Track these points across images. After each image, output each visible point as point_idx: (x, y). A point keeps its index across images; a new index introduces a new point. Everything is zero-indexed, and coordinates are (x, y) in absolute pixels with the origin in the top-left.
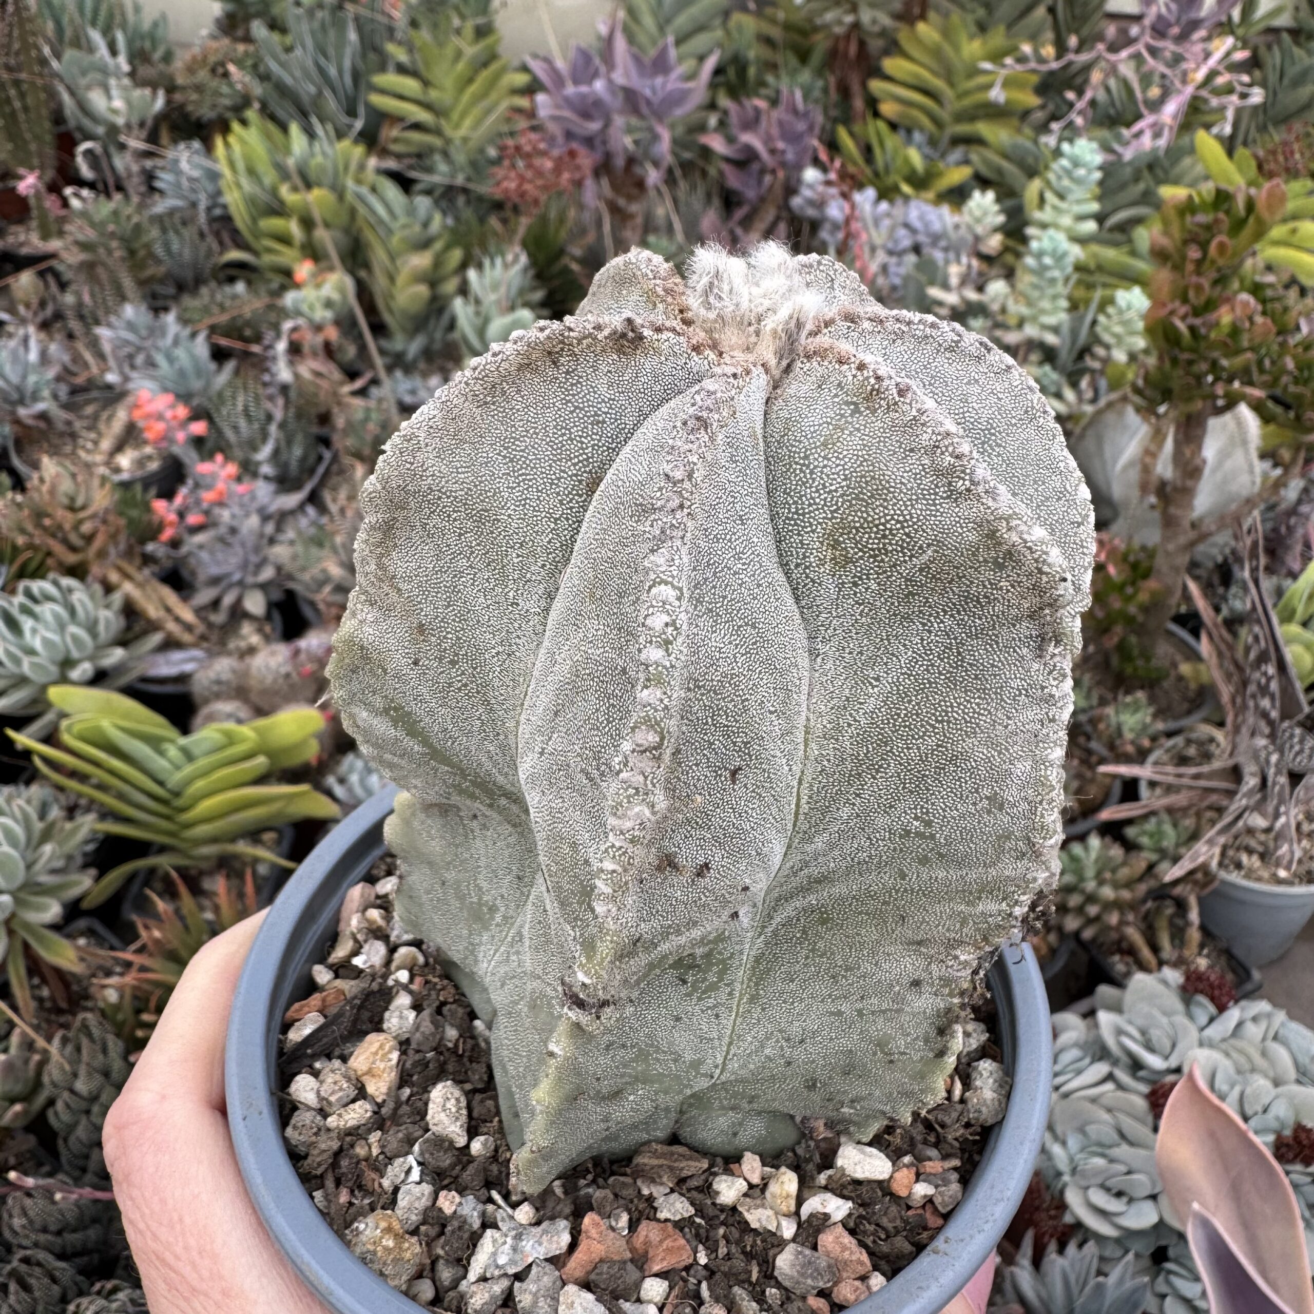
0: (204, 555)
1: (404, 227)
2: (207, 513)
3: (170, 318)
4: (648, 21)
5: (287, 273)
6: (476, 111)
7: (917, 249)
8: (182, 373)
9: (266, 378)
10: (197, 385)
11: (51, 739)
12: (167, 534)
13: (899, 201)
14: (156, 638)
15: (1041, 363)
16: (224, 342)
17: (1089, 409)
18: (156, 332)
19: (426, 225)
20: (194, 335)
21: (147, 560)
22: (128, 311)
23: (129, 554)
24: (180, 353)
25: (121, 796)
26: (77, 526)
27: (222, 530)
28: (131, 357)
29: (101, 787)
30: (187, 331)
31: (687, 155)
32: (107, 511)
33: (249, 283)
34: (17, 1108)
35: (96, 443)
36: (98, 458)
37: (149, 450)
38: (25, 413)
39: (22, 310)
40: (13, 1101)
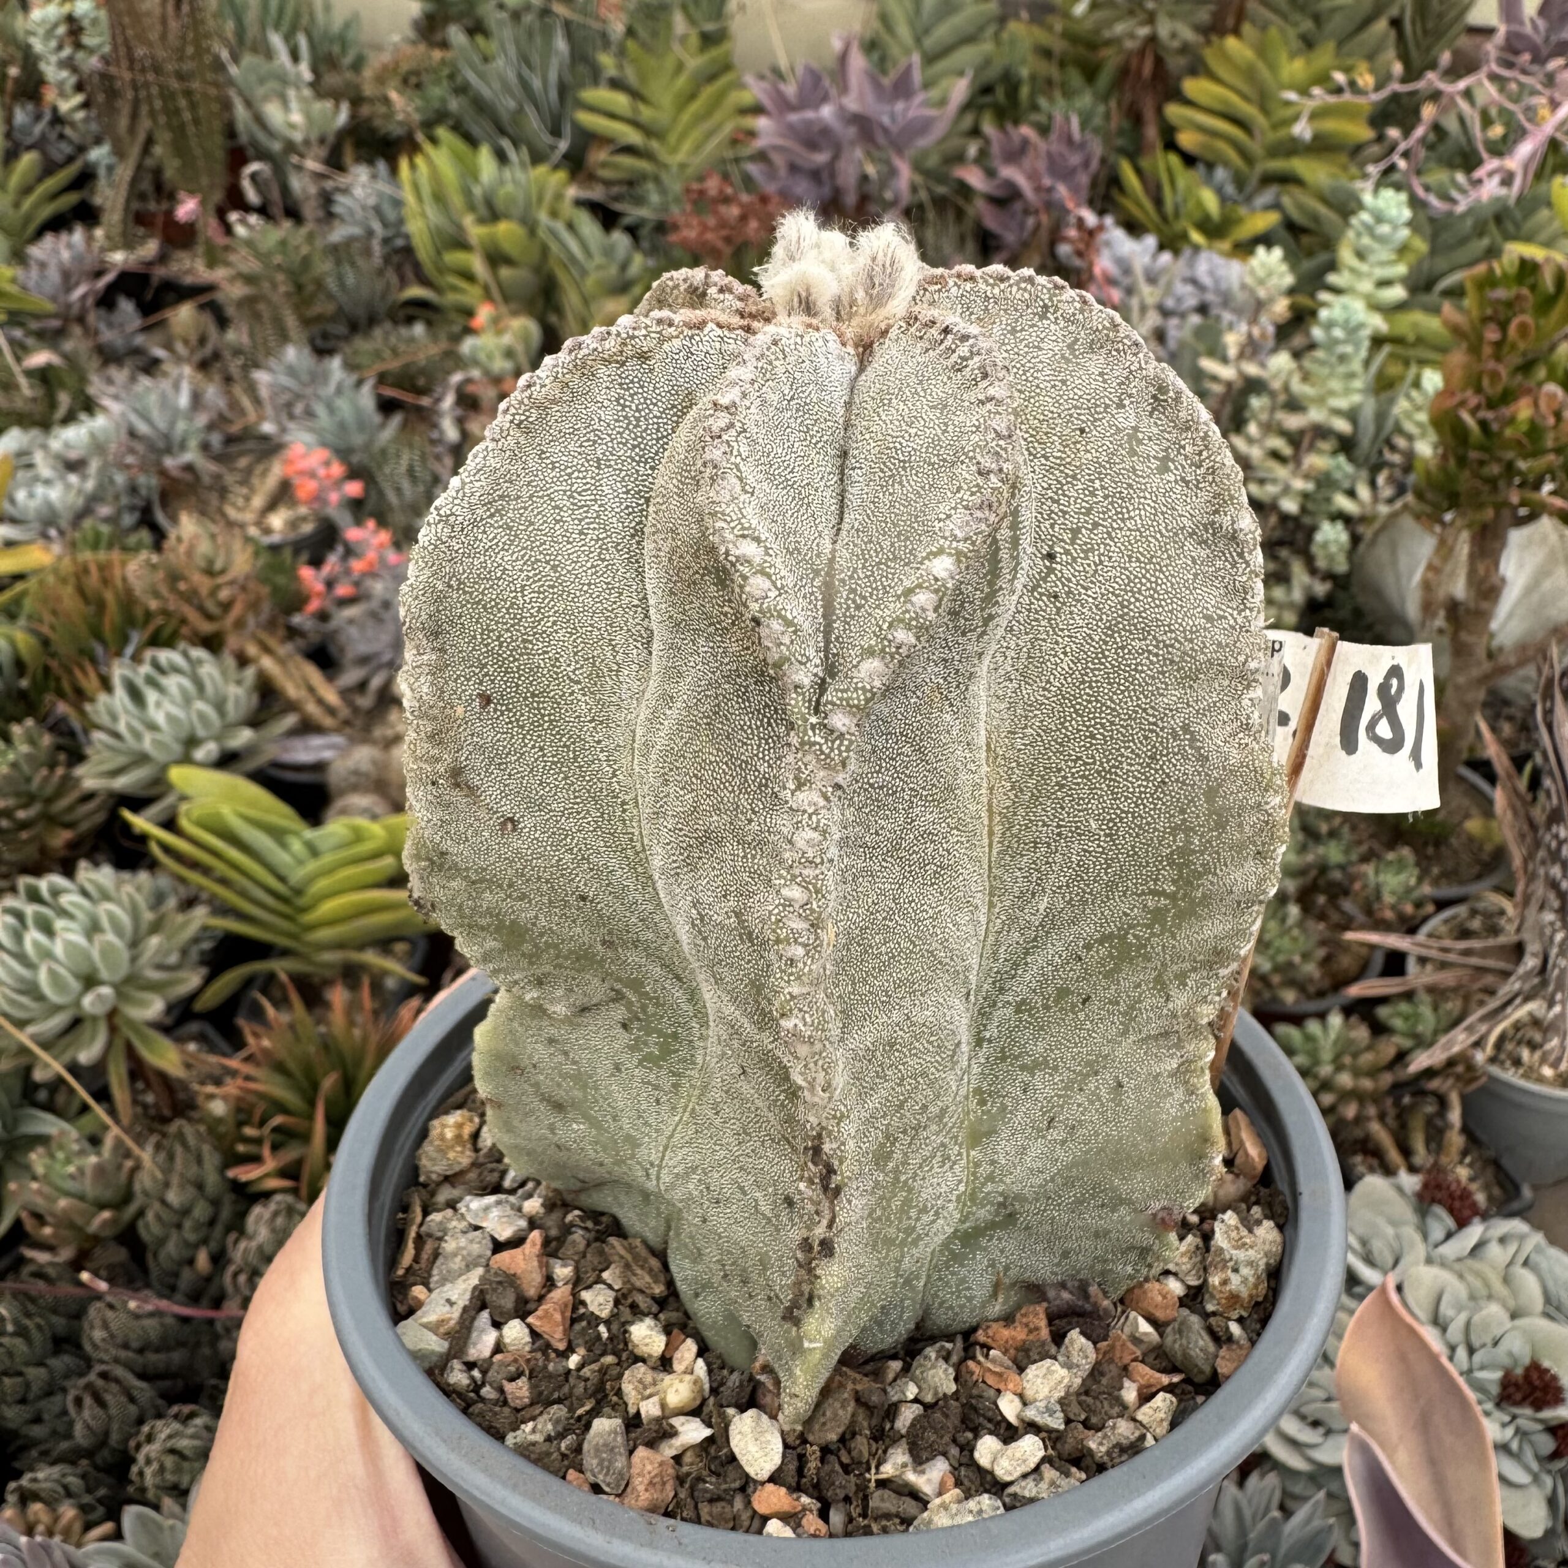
0: (353, 631)
1: (600, 267)
2: (357, 584)
3: (335, 363)
4: (904, 31)
5: (467, 314)
6: (696, 135)
7: (1203, 309)
8: (342, 426)
9: (435, 435)
10: (358, 440)
11: (170, 824)
12: (314, 605)
13: (1187, 252)
14: (290, 720)
15: (1334, 453)
16: (390, 392)
17: (1384, 509)
18: (318, 378)
19: (624, 266)
20: (359, 383)
21: (293, 633)
22: (291, 353)
23: (271, 625)
24: (343, 405)
25: (243, 894)
26: (214, 591)
27: (374, 604)
28: (289, 405)
29: (224, 881)
30: (354, 377)
31: (941, 190)
32: (247, 577)
33: (429, 324)
34: (106, 1215)
35: (247, 499)
36: (249, 517)
37: (303, 510)
38: (169, 462)
39: (180, 347)
40: (102, 1206)
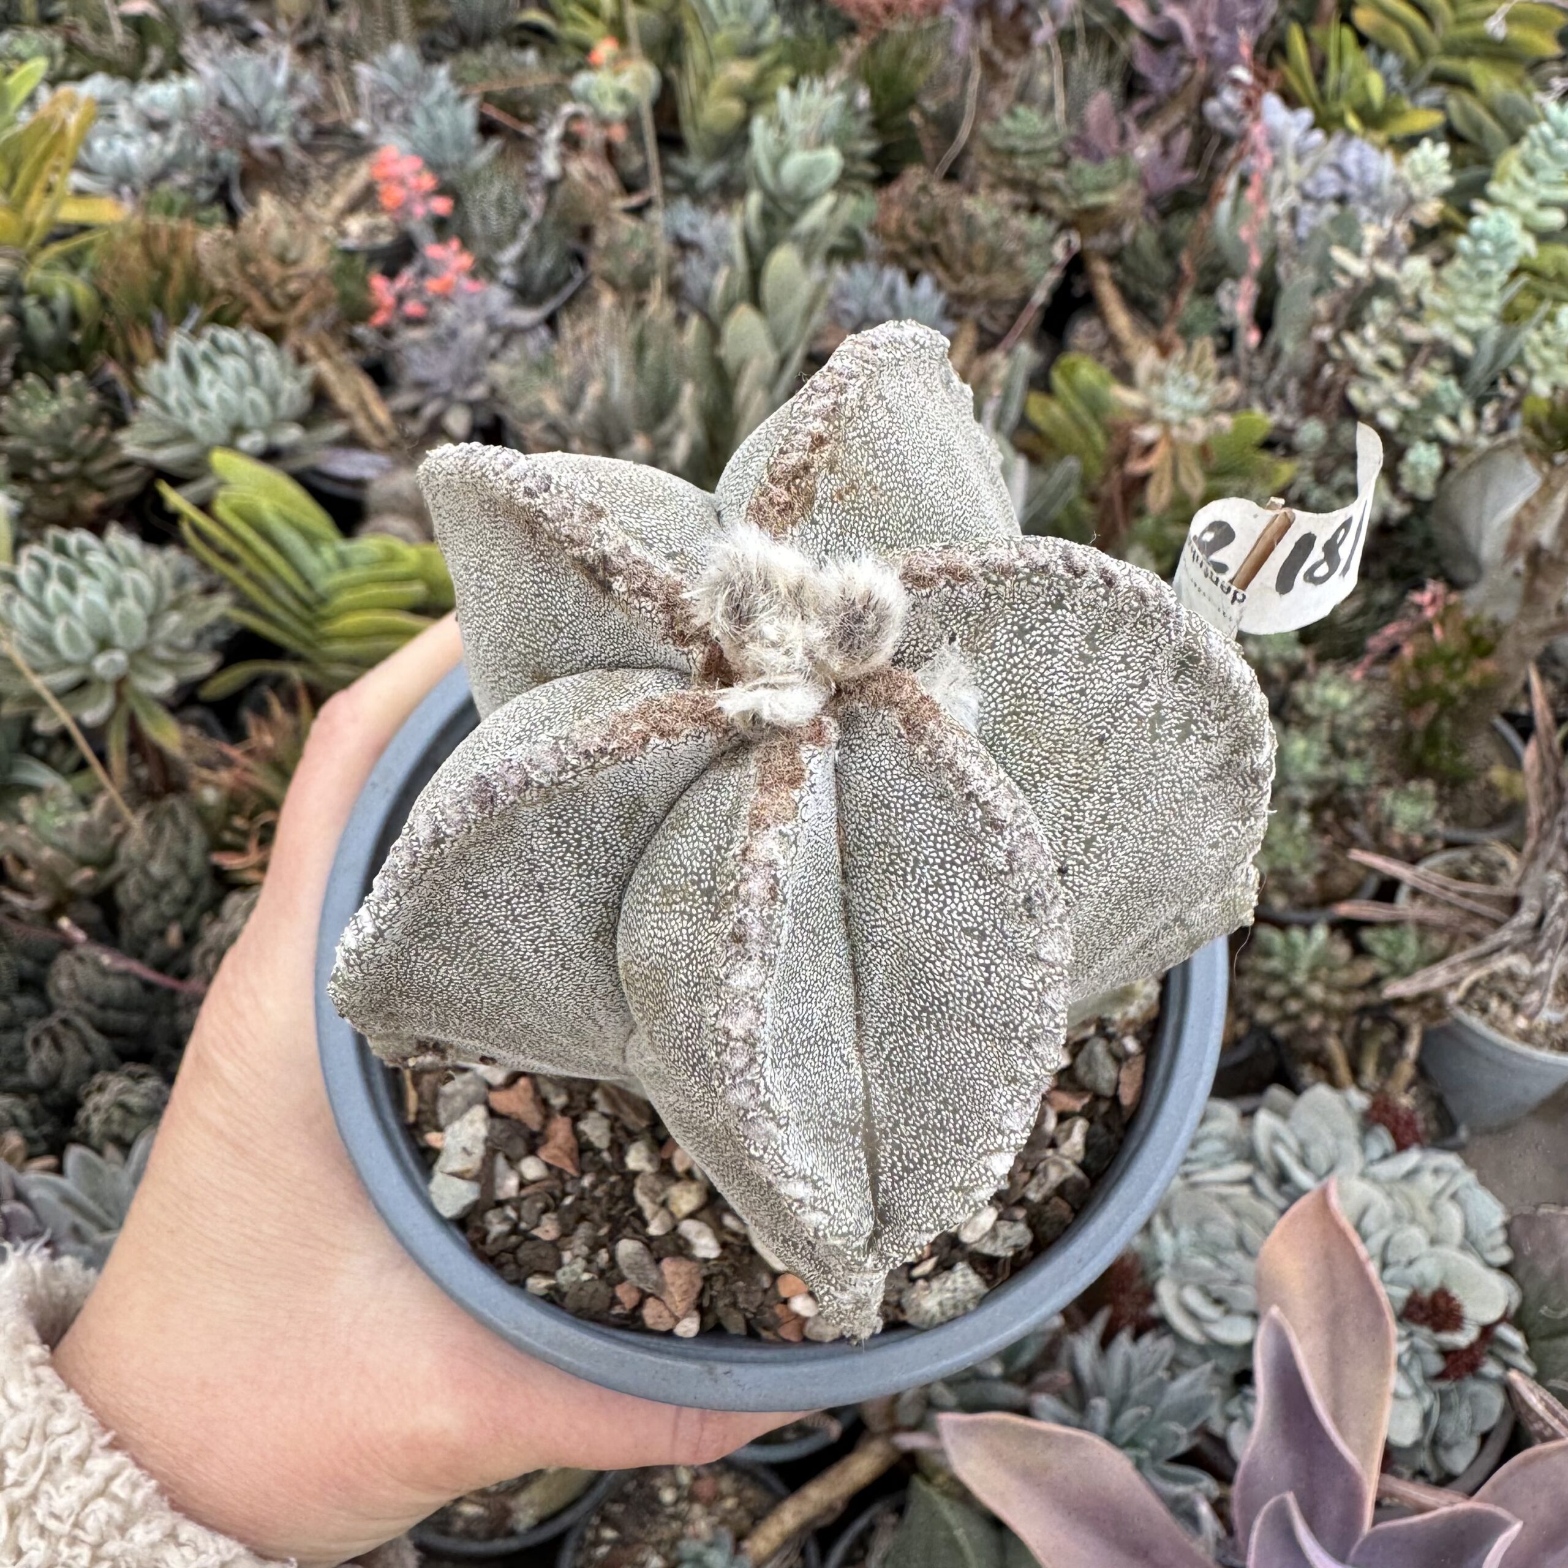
0: (415, 354)
1: (733, 25)
2: (428, 305)
3: (441, 73)
5: (585, 49)
8: (438, 139)
9: (530, 167)
10: (453, 157)
11: (205, 506)
12: (380, 319)
14: (338, 429)
16: (493, 113)
18: (423, 84)
19: (759, 28)
20: (463, 98)
21: (353, 343)
22: (399, 52)
23: (333, 330)
24: (443, 115)
25: (268, 592)
26: (284, 281)
27: (441, 330)
28: (387, 107)
29: (251, 576)
30: (459, 91)
32: (320, 274)
33: (543, 53)
34: (87, 873)
35: (329, 196)
36: (327, 215)
37: (384, 220)
38: (257, 142)
39: (283, 26)
40: (83, 863)
